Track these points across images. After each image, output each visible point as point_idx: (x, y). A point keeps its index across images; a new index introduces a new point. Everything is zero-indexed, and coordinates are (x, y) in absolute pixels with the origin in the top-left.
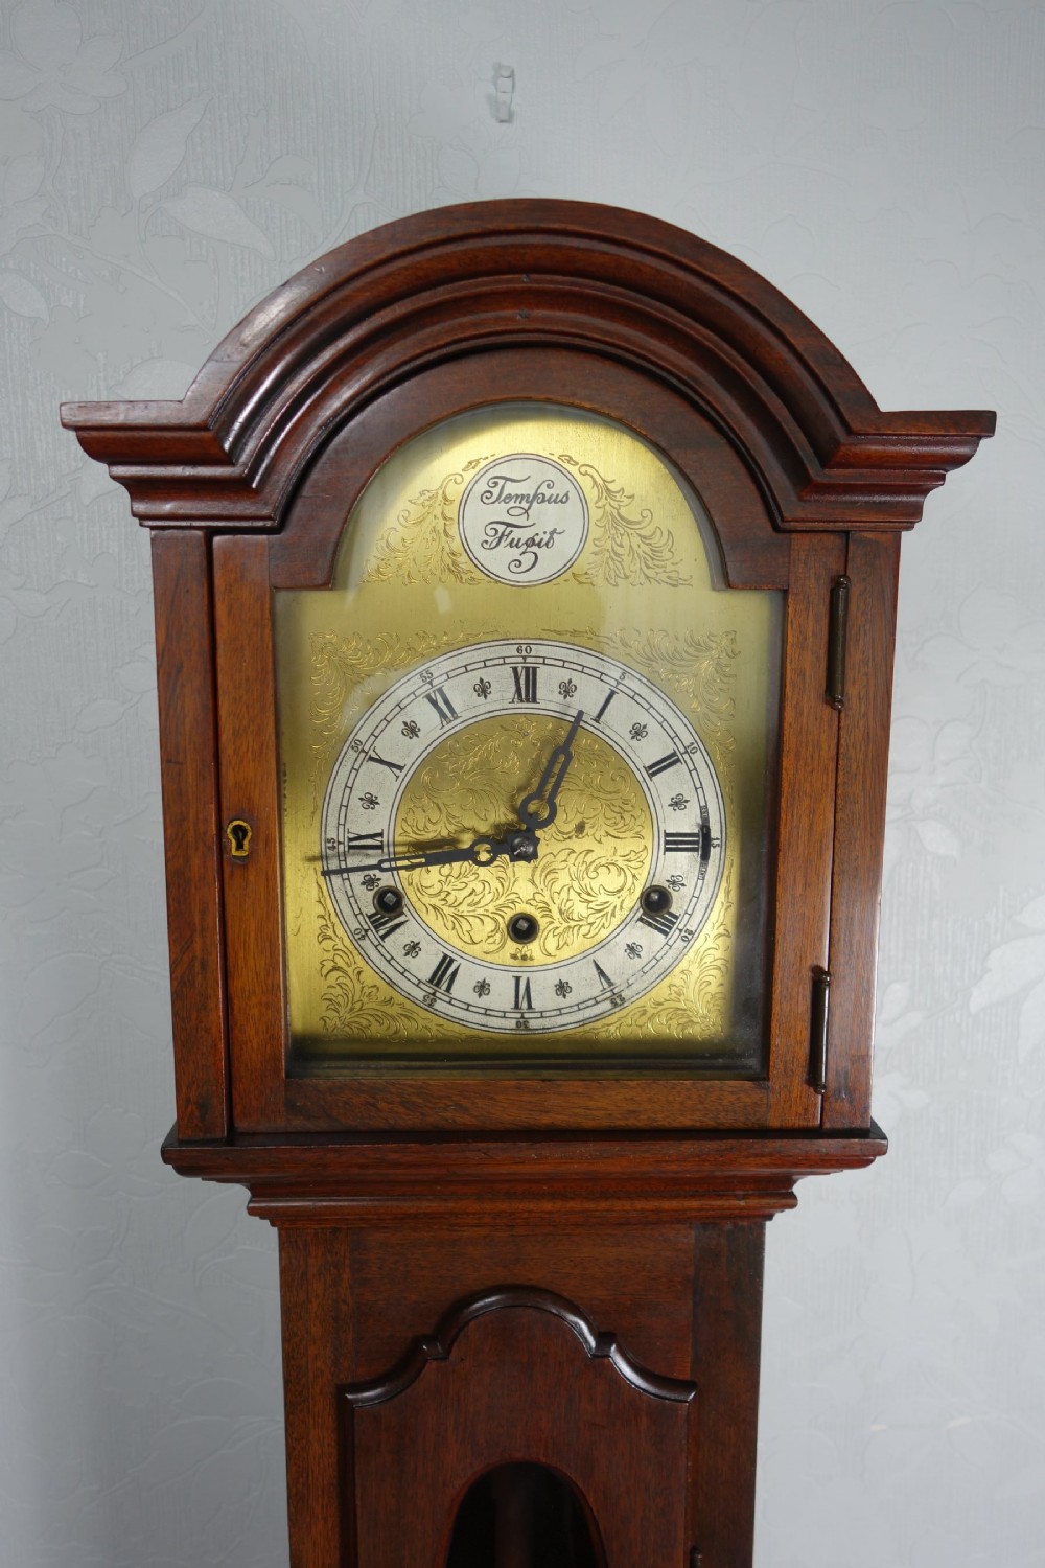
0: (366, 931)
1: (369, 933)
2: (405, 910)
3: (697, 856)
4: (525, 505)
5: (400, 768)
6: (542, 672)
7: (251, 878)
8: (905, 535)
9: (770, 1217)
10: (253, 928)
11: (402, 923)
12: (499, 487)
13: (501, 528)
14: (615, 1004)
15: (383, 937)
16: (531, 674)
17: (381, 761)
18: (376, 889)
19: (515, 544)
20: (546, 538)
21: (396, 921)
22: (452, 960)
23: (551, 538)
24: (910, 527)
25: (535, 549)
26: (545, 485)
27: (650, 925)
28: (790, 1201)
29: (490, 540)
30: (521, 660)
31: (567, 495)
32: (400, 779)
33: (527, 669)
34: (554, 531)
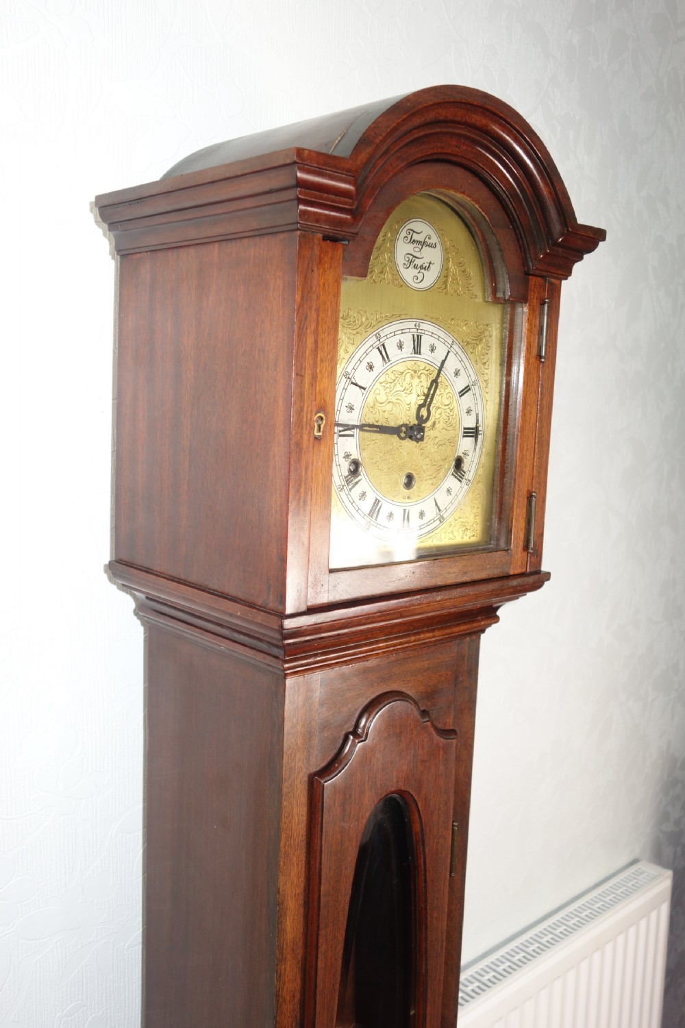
0: (343, 486)
1: (345, 487)
2: (361, 473)
3: (473, 439)
4: (420, 247)
5: (364, 389)
6: (424, 338)
7: (322, 449)
8: (564, 282)
9: (483, 631)
10: (321, 479)
11: (360, 480)
12: (410, 235)
13: (411, 257)
14: (441, 522)
15: (350, 490)
16: (419, 338)
17: (356, 385)
18: (350, 460)
19: (415, 267)
20: (428, 265)
21: (357, 480)
22: (379, 501)
23: (429, 266)
24: (566, 279)
25: (423, 271)
26: (427, 238)
27: (455, 477)
28: (496, 619)
29: (406, 263)
30: (416, 330)
31: (435, 244)
32: (364, 395)
33: (418, 336)
34: (430, 263)
